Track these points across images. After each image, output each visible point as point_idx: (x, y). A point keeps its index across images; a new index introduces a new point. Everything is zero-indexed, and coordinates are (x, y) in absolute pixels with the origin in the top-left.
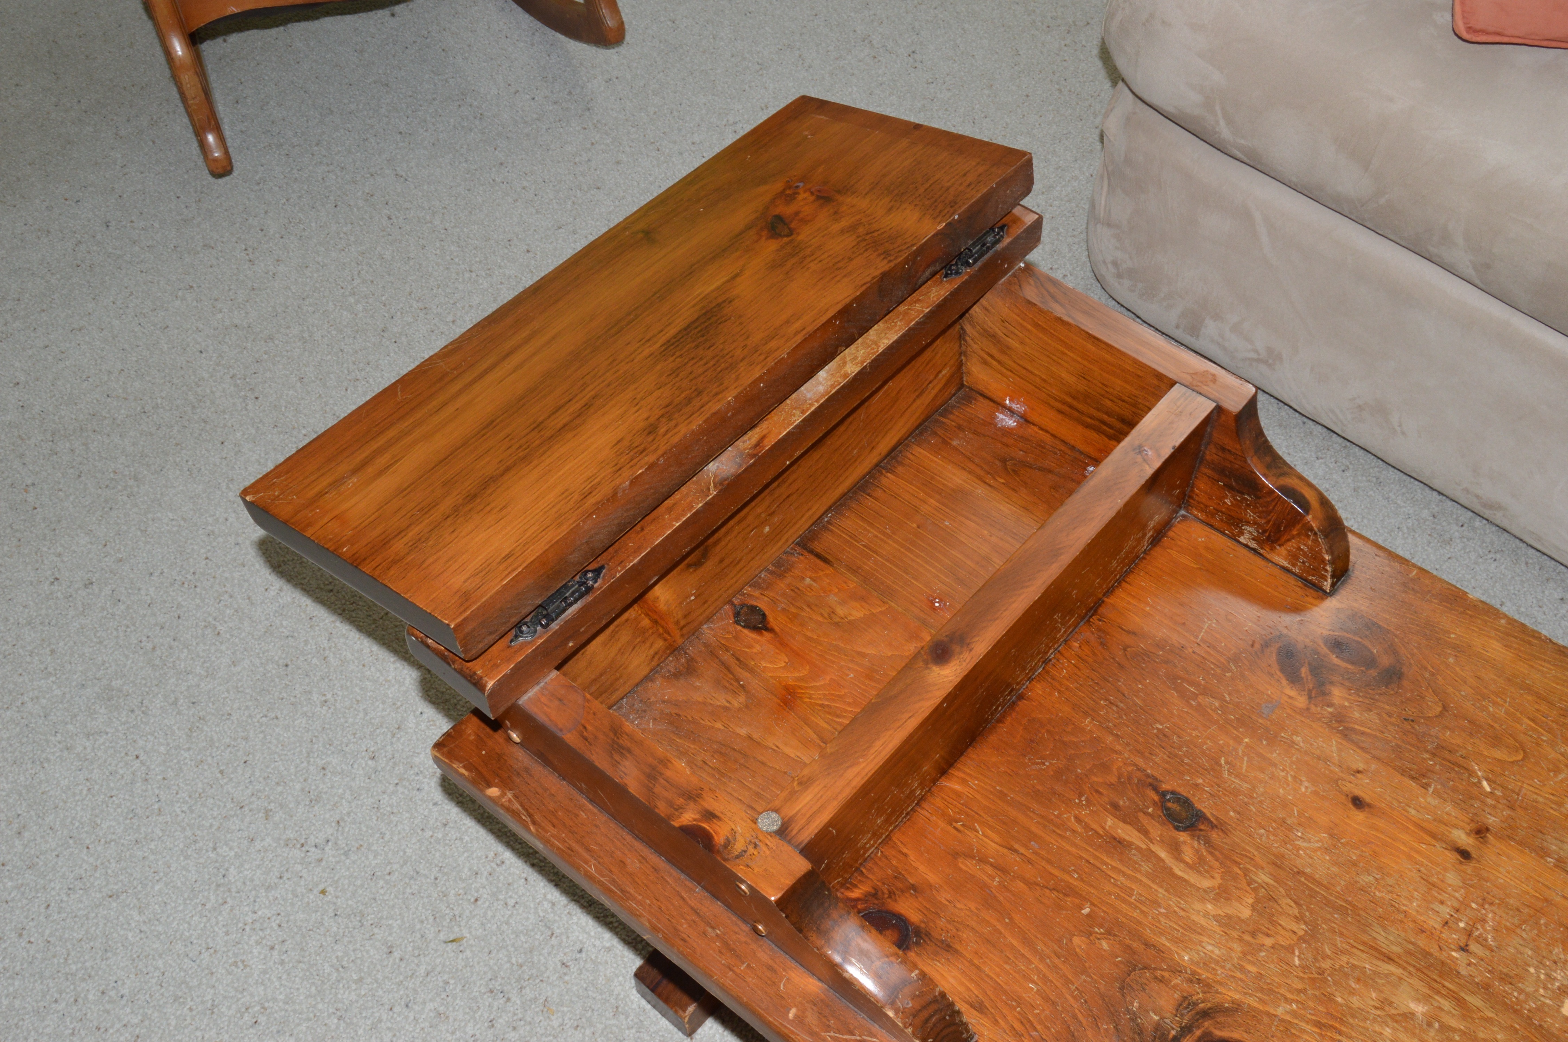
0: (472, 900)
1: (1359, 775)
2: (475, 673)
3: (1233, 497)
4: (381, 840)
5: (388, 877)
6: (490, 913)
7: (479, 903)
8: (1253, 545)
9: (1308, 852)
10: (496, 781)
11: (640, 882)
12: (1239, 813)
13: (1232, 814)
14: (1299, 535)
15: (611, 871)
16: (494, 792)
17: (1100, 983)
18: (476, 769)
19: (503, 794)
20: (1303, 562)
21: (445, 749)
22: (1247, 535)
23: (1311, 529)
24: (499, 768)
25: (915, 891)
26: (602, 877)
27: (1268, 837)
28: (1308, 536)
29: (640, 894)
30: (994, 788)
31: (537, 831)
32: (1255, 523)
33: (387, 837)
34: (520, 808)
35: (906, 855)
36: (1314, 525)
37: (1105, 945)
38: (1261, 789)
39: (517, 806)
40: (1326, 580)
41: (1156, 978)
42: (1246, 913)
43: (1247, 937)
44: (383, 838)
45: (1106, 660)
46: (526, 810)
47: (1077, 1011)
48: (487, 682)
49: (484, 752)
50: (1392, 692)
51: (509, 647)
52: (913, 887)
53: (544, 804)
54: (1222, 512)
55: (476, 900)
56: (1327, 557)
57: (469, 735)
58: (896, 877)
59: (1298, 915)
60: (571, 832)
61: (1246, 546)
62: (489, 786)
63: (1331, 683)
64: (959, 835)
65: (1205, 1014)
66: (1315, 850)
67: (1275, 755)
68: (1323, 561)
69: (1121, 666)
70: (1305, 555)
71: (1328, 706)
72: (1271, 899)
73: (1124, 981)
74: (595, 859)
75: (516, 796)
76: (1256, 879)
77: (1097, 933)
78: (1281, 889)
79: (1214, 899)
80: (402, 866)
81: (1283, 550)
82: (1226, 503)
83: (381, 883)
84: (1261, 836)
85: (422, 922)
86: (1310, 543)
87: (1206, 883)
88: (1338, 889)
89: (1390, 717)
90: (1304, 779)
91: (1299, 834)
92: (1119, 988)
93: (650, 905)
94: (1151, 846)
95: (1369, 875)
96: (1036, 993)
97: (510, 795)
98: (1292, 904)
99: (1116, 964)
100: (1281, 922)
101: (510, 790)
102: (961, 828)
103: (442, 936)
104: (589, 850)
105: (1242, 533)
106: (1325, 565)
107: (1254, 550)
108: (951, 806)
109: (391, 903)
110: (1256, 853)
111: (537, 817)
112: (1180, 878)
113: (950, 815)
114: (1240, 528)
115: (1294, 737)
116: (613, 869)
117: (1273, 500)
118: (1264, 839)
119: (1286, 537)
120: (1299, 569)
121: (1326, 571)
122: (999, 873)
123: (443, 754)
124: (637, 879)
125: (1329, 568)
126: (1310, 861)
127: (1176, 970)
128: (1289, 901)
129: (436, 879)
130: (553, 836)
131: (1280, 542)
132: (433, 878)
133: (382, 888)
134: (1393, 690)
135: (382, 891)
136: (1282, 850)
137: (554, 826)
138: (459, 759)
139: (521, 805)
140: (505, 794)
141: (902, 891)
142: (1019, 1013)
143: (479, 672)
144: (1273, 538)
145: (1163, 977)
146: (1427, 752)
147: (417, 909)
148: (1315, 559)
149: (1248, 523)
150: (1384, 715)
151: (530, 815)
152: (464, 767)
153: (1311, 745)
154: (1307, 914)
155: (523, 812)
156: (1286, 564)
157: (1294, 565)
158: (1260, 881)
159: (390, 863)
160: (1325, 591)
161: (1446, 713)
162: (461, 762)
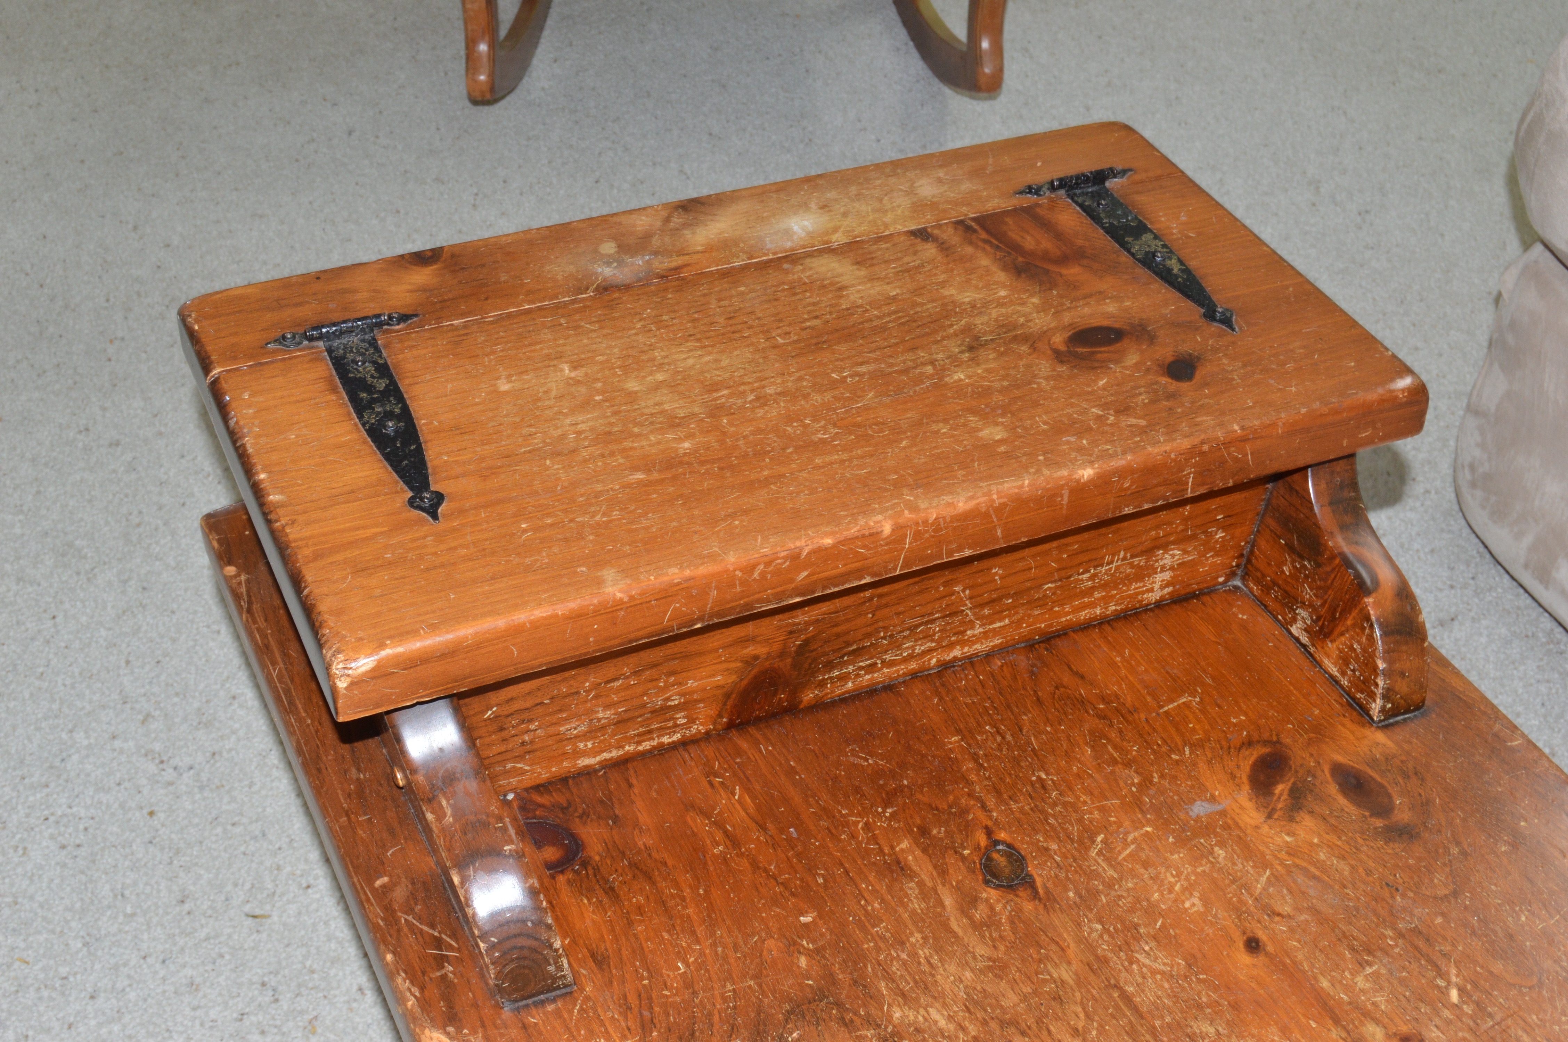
0: (305, 885)
1: (1277, 919)
3: (1293, 562)
4: (247, 789)
5: (229, 827)
6: (314, 906)
7: (310, 891)
8: (1305, 639)
9: (1144, 970)
10: (239, 561)
12: (1081, 897)
13: (1071, 894)
14: (1354, 625)
16: (231, 571)
17: (767, 997)
18: (228, 544)
19: (237, 575)
20: (1353, 671)
22: (1300, 624)
23: (1369, 619)
25: (614, 823)
26: (280, 682)
27: (1101, 936)
28: (1364, 629)
29: (306, 711)
30: (788, 761)
32: (1311, 605)
33: (255, 788)
34: (244, 593)
35: (630, 786)
36: (1372, 612)
37: (803, 962)
38: (1130, 885)
39: (243, 590)
40: (1375, 701)
41: (843, 1019)
42: (1012, 1000)
43: (994, 1025)
44: (250, 787)
45: (1025, 689)
46: (249, 597)
47: (716, 1012)
49: (247, 532)
50: (1390, 851)
52: (616, 819)
54: (1279, 587)
55: (308, 887)
56: (1381, 665)
58: (602, 802)
59: (1080, 1029)
60: (279, 631)
61: (1297, 640)
62: (230, 563)
63: (1311, 812)
64: (710, 790)
66: (1154, 972)
67: (1176, 856)
68: (1375, 668)
69: (1039, 701)
70: (1357, 658)
71: (1288, 834)
72: (1057, 998)
73: (798, 1006)
75: (248, 581)
76: (1052, 971)
77: (803, 946)
78: (1078, 994)
79: (980, 970)
80: (251, 823)
81: (1334, 649)
82: (1283, 572)
83: (219, 830)
84: (1092, 930)
85: (236, 885)
86: (1364, 639)
87: (982, 950)
88: (1157, 1023)
89: (1367, 874)
90: (1197, 894)
91: (1147, 948)
92: (788, 1011)
93: (308, 725)
94: (940, 887)
95: (1211, 1024)
96: (680, 975)
97: (243, 577)
98: (1082, 1015)
99: (802, 986)
100: (1052, 1028)
101: (247, 573)
102: (717, 785)
103: (247, 908)
104: (284, 654)
105: (1295, 620)
106: (1377, 675)
107: (1304, 646)
108: (721, 760)
109: (215, 854)
110: (1072, 945)
111: (254, 606)
112: (953, 932)
113: (713, 768)
114: (1294, 610)
115: (1216, 849)
117: (1334, 569)
118: (1094, 935)
119: (1340, 628)
120: (1349, 681)
121: (1377, 685)
122: (728, 843)
125: (1380, 682)
126: (1140, 980)
127: (875, 1021)
128: (1079, 1009)
129: (280, 849)
130: (258, 629)
131: (1332, 637)
132: (277, 846)
133: (217, 835)
134: (1393, 849)
135: (214, 839)
136: (1110, 955)
137: (266, 620)
138: (218, 532)
139: (247, 591)
140: (239, 575)
141: (599, 817)
142: (644, 986)
144: (1326, 630)
145: (852, 1021)
146: (1394, 929)
147: (239, 870)
148: (1367, 665)
149: (1303, 604)
150: (1361, 870)
151: (249, 602)
152: (218, 540)
153: (1234, 864)
154: (1094, 1033)
155: (245, 597)
156: (1335, 671)
157: (1343, 674)
158: (1055, 975)
159: (241, 814)
160: (1371, 718)
161: (1452, 900)
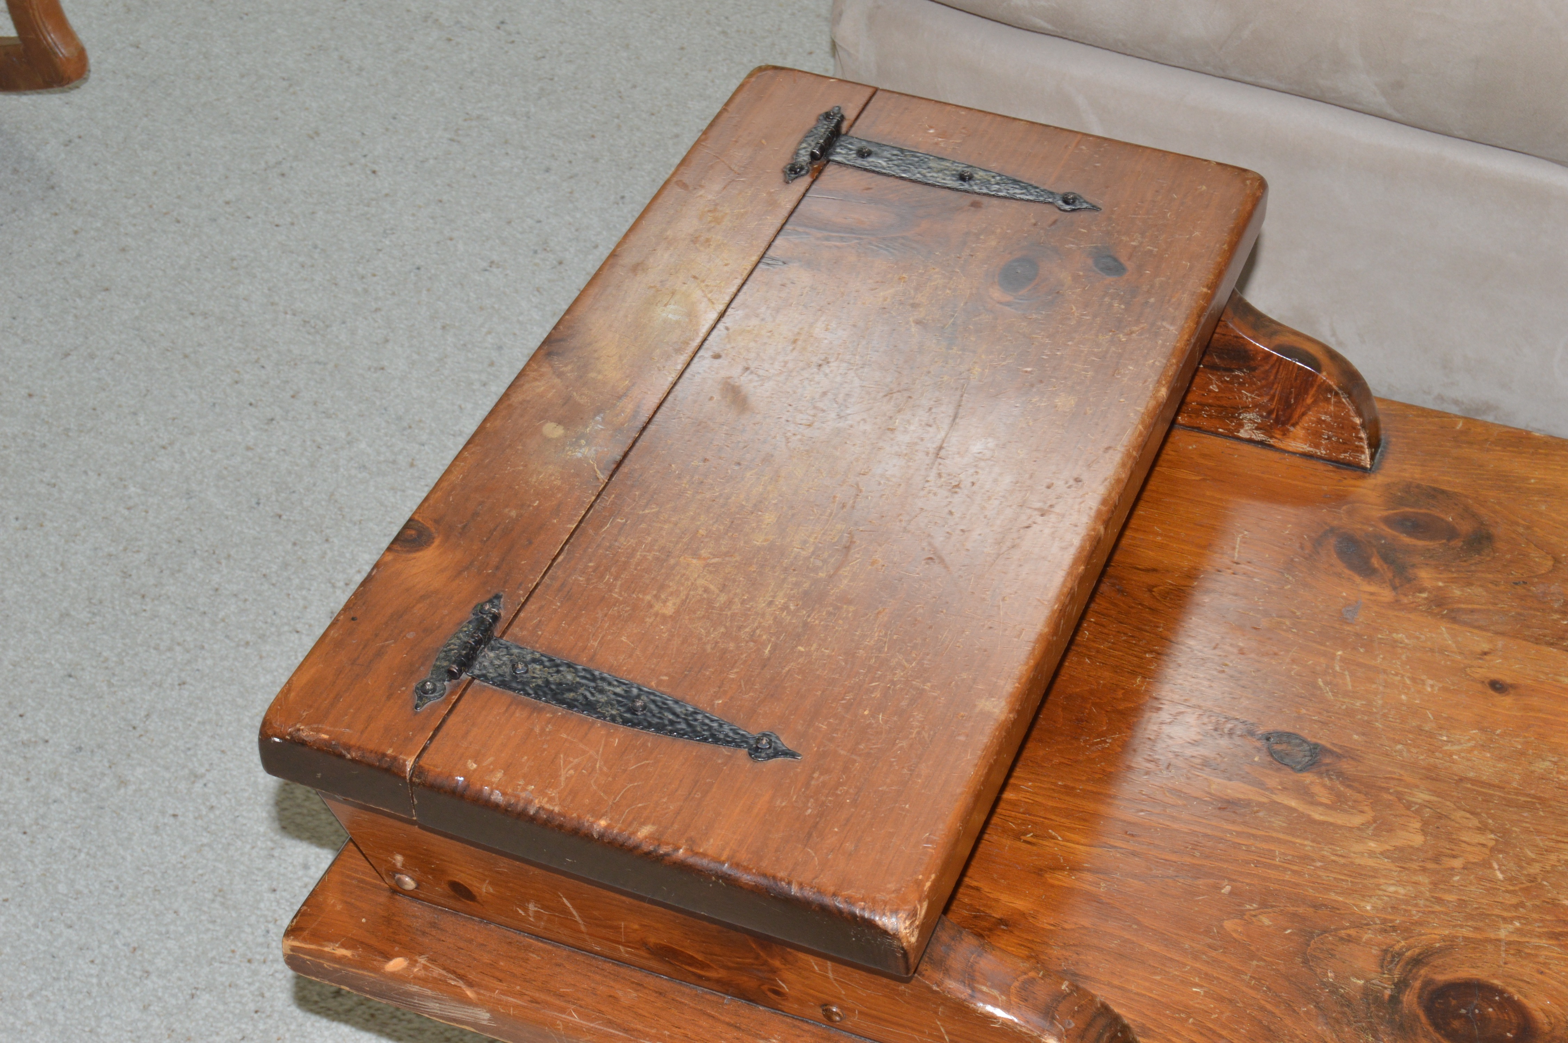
1: (1487, 657)
3: (1220, 379)
8: (1259, 436)
9: (1463, 754)
10: (397, 949)
11: (646, 1014)
12: (1364, 734)
13: (1355, 737)
14: (1315, 402)
15: (600, 1012)
16: (397, 964)
17: (1278, 964)
18: (362, 943)
19: (413, 963)
20: (1329, 438)
21: (305, 933)
22: (1248, 426)
23: (1330, 390)
24: (394, 933)
25: (1006, 925)
26: (592, 1022)
27: (1409, 751)
28: (1328, 400)
29: (651, 1027)
30: (1056, 784)
31: (478, 994)
32: (1256, 406)
34: (444, 973)
35: (977, 889)
36: (1331, 383)
37: (1265, 920)
38: (1380, 702)
39: (437, 971)
40: (1363, 453)
41: (1341, 939)
42: (1418, 840)
43: (1431, 865)
45: (1132, 607)
46: (454, 973)
47: (1263, 1002)
48: (405, 761)
49: (364, 920)
50: (1488, 559)
51: (416, 713)
52: (1001, 921)
53: (475, 959)
54: (1210, 405)
56: (1358, 421)
57: (334, 905)
58: (975, 917)
59: (1479, 825)
60: (525, 980)
61: (1250, 441)
62: (388, 957)
63: (1413, 566)
64: (1035, 848)
65: (1417, 962)
66: (1470, 751)
67: (1379, 660)
68: (1354, 427)
69: (1153, 611)
70: (1329, 427)
71: (1420, 592)
72: (1440, 817)
73: (1305, 953)
74: (574, 1004)
75: (432, 960)
76: (1414, 799)
77: (1250, 910)
78: (1448, 803)
79: (1373, 835)
81: (1298, 431)
82: (1211, 391)
84: (1400, 752)
86: (1332, 408)
87: (1357, 820)
88: (1515, 784)
89: (1496, 585)
90: (1424, 677)
91: (1445, 738)
92: (1303, 962)
93: (670, 1036)
94: (1274, 797)
95: (1544, 760)
96: (1205, 996)
97: (422, 960)
98: (1468, 815)
99: (1288, 938)
100: (1464, 839)
101: (421, 954)
102: (1034, 840)
104: (561, 996)
105: (1241, 425)
106: (1358, 432)
107: (1261, 443)
108: (1010, 819)
110: (1402, 772)
111: (472, 976)
112: (1323, 823)
113: (1013, 830)
114: (1237, 418)
115: (1394, 635)
116: (603, 1009)
117: (1273, 366)
118: (1405, 754)
119: (1299, 411)
120: (1326, 449)
121: (1361, 439)
122: (1101, 876)
123: (304, 940)
124: (640, 1011)
125: (1363, 435)
126: (1469, 763)
127: (1361, 923)
128: (1463, 813)
130: (503, 993)
131: (1293, 421)
134: (1488, 555)
136: (1432, 760)
137: (500, 981)
138: (330, 939)
139: (444, 969)
140: (416, 961)
141: (990, 930)
142: (1193, 1024)
143: (389, 752)
144: (1283, 419)
145: (1349, 935)
146: (1556, 612)
148: (1343, 428)
149: (1246, 409)
150: (1490, 585)
151: (461, 977)
152: (343, 946)
153: (1418, 638)
154: (1490, 821)
155: (450, 975)
156: (1306, 448)
157: (1317, 446)
158: (1419, 801)
160: (1364, 469)
161: (1561, 566)
162: (336, 942)
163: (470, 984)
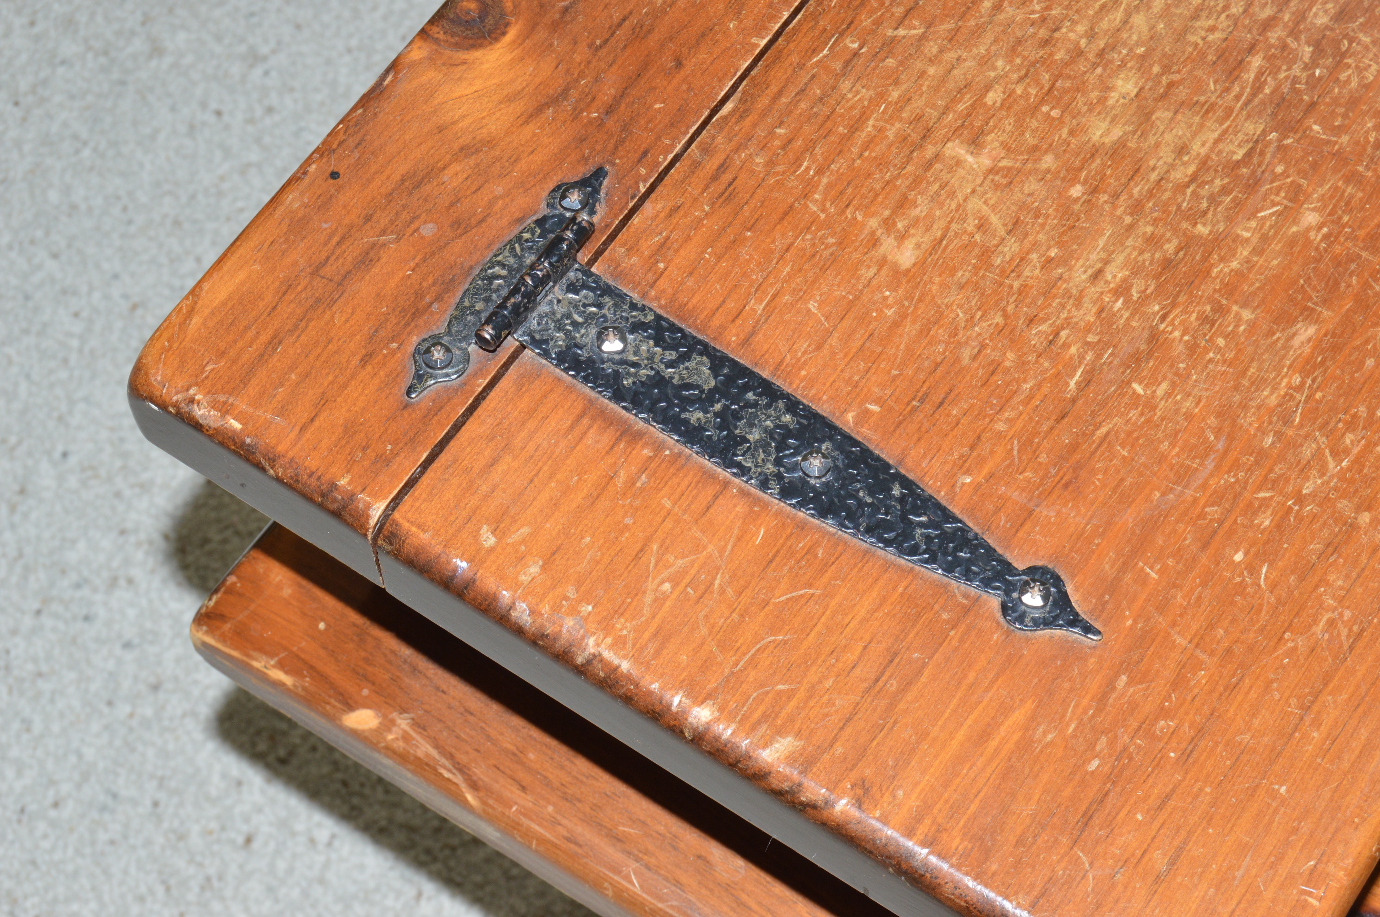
0: (240, 840)
2: (333, 486)
4: (25, 737)
5: (53, 813)
6: (281, 865)
7: (256, 845)
10: (365, 692)
11: (754, 906)
15: (678, 883)
16: (363, 719)
18: (312, 668)
19: (388, 724)
21: (227, 627)
24: (366, 660)
26: (662, 899)
31: (484, 803)
33: (37, 727)
34: (434, 753)
39: (424, 748)
44: (28, 730)
46: (451, 757)
48: (368, 506)
49: (322, 626)
51: (406, 406)
53: (489, 738)
55: (249, 840)
57: (279, 587)
60: (565, 797)
62: (350, 706)
74: (637, 860)
75: (418, 725)
80: (79, 786)
83: (42, 827)
85: (141, 899)
97: (403, 723)
101: (403, 710)
104: (617, 839)
109: (70, 868)
111: (480, 772)
116: (684, 879)
123: (223, 638)
124: (744, 897)
129: (156, 804)
132: (148, 802)
133: (45, 836)
135: (46, 844)
137: (523, 788)
138: (263, 649)
139: (437, 747)
140: (393, 722)
143: (342, 482)
147: (125, 872)
151: (461, 769)
152: (281, 665)
155: (443, 761)
159: (52, 782)
162: (271, 655)
163: (474, 786)
